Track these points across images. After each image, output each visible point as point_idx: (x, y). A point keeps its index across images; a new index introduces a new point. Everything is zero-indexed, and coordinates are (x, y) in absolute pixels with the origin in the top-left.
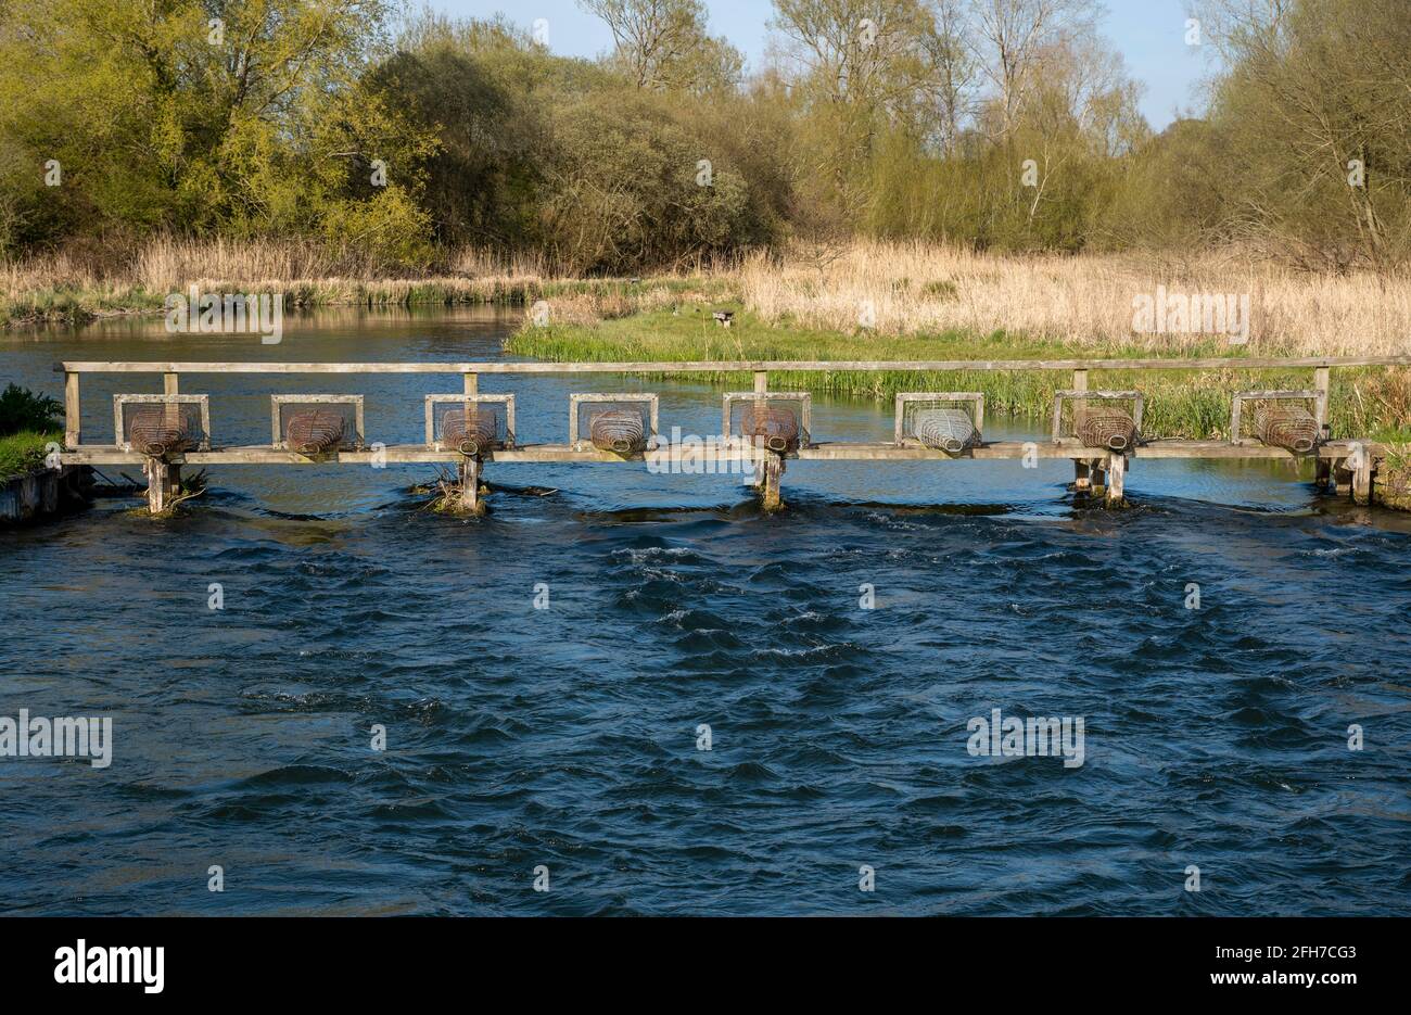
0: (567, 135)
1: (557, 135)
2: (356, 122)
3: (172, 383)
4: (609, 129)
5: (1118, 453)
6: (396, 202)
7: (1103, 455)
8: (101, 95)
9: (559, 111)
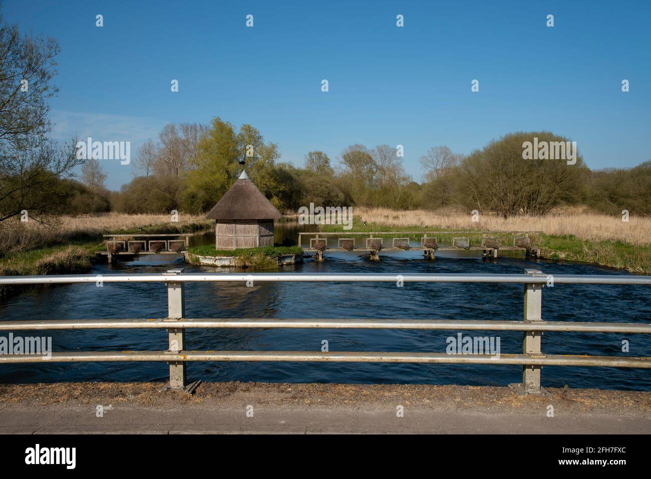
0: (308, 186)
1: (306, 186)
2: (268, 184)
3: (317, 236)
4: (317, 184)
5: (496, 249)
6: (276, 200)
7: (493, 249)
8: (217, 180)
9: (307, 181)
